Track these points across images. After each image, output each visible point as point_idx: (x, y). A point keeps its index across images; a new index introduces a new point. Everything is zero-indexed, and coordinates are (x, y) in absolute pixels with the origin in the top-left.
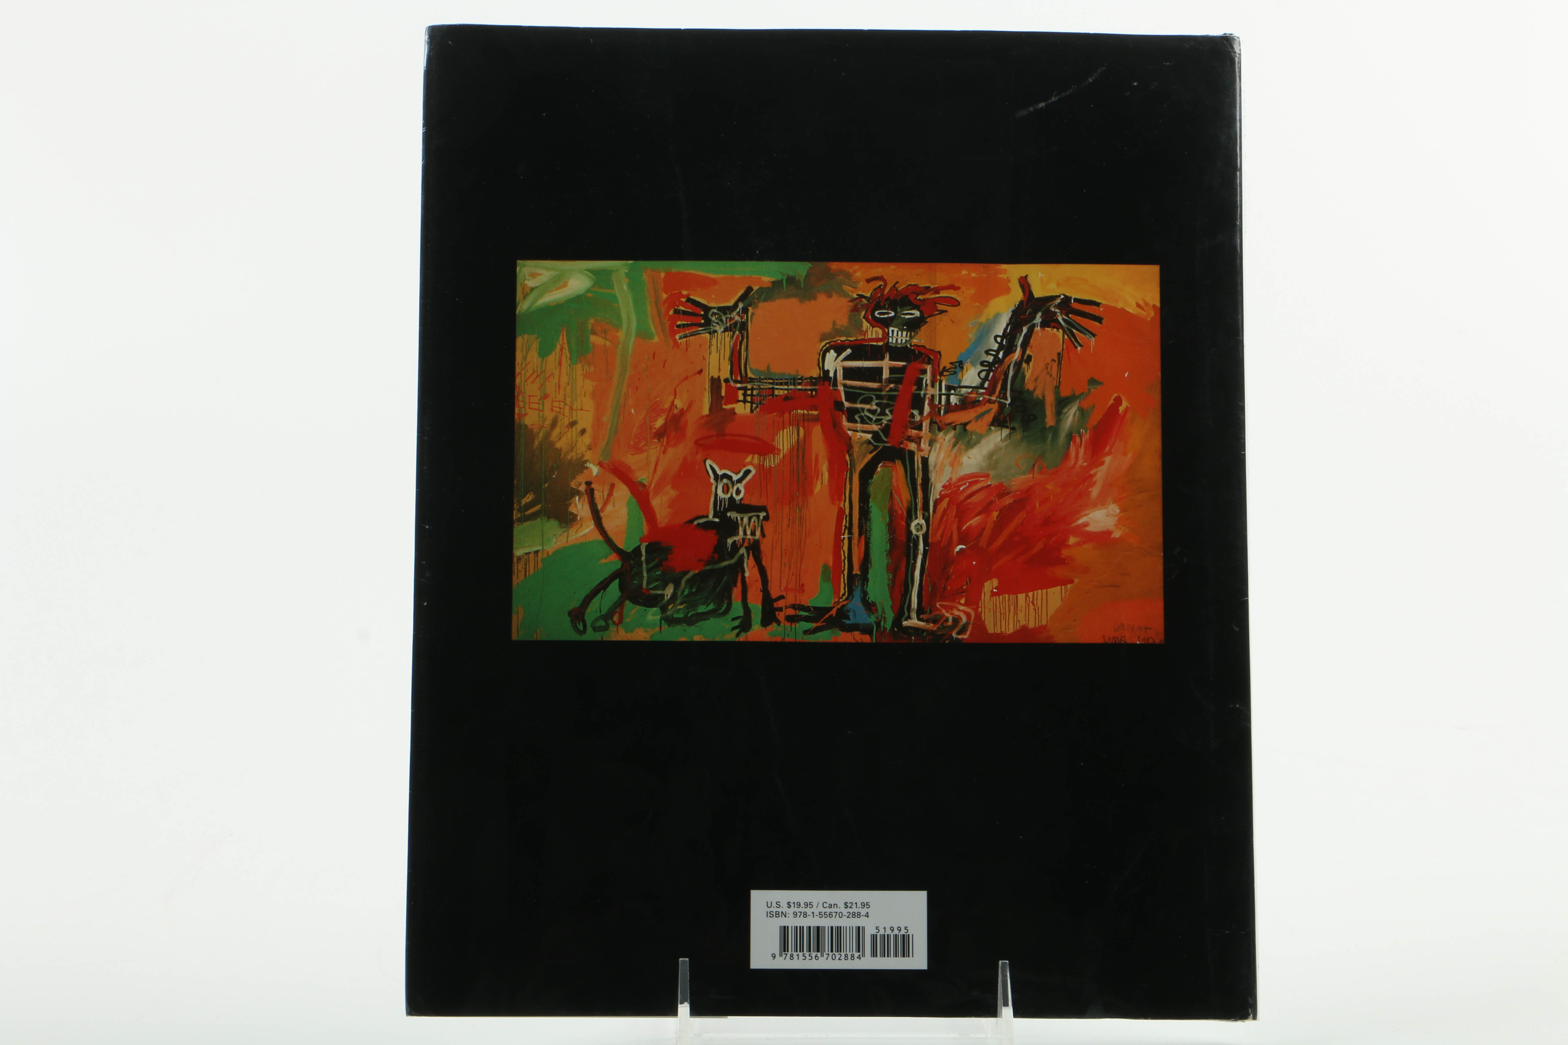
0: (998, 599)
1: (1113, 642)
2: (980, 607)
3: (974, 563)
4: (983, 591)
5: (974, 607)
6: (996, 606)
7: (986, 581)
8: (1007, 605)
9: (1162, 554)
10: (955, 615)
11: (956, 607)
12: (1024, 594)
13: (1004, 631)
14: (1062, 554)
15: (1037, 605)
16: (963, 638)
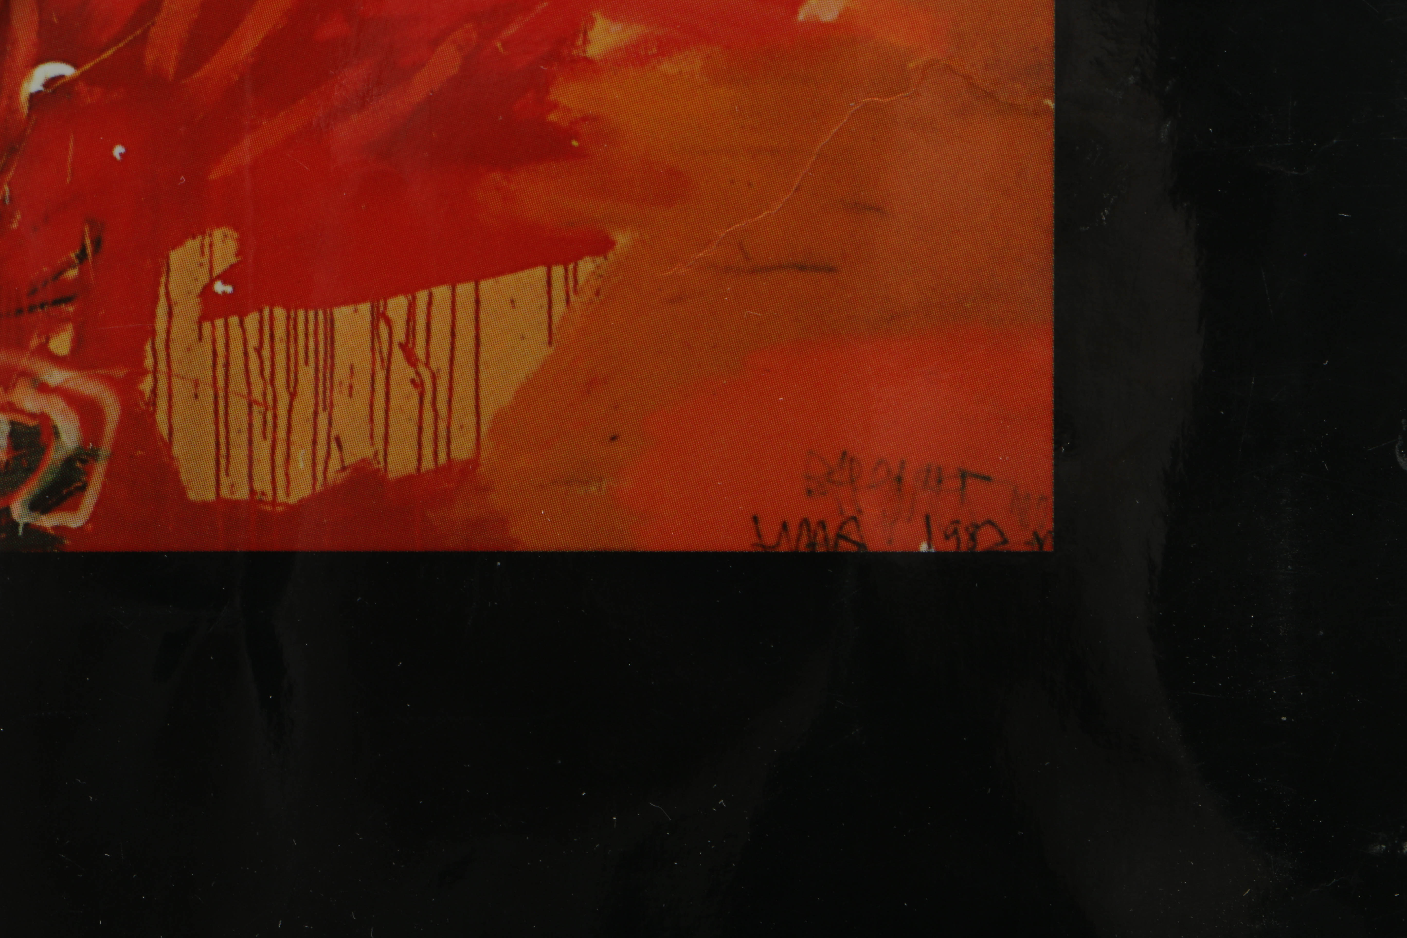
0: (235, 332)
1: (803, 547)
2: (145, 372)
3: (118, 151)
4: (162, 291)
5: (120, 373)
6: (227, 365)
7: (178, 243)
8: (281, 359)
9: (1050, 103)
10: (22, 412)
11: (25, 374)
12: (365, 308)
13: (268, 489)
14: (555, 106)
15: (427, 364)
16: (61, 530)
